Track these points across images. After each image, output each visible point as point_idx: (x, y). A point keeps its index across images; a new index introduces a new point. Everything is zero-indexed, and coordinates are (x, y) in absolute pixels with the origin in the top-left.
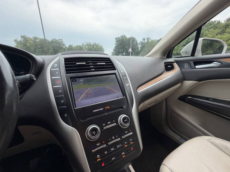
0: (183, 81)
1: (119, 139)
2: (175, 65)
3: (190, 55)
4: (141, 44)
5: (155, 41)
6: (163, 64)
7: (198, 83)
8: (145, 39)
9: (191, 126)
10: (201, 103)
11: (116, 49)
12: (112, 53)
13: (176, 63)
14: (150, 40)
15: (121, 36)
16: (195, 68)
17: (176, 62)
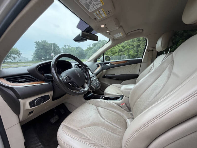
0: (103, 70)
3: (103, 61)
5: (75, 48)
6: (96, 64)
7: (107, 70)
8: (66, 45)
12: (33, 56)
16: (105, 65)
17: (99, 64)
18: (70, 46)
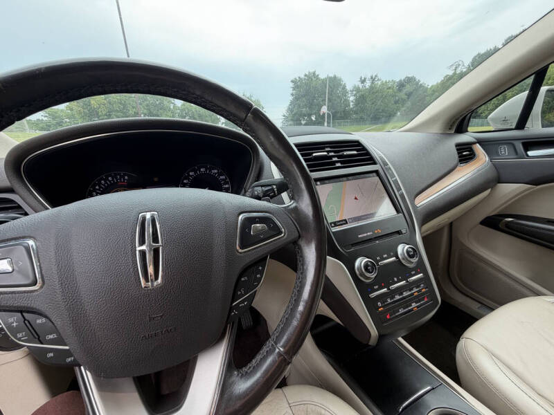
0: (496, 184)
1: (403, 283)
2: (478, 149)
3: (514, 127)
4: (354, 92)
5: (393, 85)
6: (454, 147)
7: (531, 188)
8: (365, 79)
9: (506, 279)
10: (538, 230)
11: (294, 107)
12: (284, 116)
13: (480, 145)
14: (379, 83)
15: (306, 75)
16: (527, 155)
17: (478, 143)
18: (378, 80)
